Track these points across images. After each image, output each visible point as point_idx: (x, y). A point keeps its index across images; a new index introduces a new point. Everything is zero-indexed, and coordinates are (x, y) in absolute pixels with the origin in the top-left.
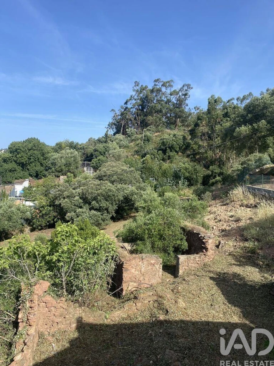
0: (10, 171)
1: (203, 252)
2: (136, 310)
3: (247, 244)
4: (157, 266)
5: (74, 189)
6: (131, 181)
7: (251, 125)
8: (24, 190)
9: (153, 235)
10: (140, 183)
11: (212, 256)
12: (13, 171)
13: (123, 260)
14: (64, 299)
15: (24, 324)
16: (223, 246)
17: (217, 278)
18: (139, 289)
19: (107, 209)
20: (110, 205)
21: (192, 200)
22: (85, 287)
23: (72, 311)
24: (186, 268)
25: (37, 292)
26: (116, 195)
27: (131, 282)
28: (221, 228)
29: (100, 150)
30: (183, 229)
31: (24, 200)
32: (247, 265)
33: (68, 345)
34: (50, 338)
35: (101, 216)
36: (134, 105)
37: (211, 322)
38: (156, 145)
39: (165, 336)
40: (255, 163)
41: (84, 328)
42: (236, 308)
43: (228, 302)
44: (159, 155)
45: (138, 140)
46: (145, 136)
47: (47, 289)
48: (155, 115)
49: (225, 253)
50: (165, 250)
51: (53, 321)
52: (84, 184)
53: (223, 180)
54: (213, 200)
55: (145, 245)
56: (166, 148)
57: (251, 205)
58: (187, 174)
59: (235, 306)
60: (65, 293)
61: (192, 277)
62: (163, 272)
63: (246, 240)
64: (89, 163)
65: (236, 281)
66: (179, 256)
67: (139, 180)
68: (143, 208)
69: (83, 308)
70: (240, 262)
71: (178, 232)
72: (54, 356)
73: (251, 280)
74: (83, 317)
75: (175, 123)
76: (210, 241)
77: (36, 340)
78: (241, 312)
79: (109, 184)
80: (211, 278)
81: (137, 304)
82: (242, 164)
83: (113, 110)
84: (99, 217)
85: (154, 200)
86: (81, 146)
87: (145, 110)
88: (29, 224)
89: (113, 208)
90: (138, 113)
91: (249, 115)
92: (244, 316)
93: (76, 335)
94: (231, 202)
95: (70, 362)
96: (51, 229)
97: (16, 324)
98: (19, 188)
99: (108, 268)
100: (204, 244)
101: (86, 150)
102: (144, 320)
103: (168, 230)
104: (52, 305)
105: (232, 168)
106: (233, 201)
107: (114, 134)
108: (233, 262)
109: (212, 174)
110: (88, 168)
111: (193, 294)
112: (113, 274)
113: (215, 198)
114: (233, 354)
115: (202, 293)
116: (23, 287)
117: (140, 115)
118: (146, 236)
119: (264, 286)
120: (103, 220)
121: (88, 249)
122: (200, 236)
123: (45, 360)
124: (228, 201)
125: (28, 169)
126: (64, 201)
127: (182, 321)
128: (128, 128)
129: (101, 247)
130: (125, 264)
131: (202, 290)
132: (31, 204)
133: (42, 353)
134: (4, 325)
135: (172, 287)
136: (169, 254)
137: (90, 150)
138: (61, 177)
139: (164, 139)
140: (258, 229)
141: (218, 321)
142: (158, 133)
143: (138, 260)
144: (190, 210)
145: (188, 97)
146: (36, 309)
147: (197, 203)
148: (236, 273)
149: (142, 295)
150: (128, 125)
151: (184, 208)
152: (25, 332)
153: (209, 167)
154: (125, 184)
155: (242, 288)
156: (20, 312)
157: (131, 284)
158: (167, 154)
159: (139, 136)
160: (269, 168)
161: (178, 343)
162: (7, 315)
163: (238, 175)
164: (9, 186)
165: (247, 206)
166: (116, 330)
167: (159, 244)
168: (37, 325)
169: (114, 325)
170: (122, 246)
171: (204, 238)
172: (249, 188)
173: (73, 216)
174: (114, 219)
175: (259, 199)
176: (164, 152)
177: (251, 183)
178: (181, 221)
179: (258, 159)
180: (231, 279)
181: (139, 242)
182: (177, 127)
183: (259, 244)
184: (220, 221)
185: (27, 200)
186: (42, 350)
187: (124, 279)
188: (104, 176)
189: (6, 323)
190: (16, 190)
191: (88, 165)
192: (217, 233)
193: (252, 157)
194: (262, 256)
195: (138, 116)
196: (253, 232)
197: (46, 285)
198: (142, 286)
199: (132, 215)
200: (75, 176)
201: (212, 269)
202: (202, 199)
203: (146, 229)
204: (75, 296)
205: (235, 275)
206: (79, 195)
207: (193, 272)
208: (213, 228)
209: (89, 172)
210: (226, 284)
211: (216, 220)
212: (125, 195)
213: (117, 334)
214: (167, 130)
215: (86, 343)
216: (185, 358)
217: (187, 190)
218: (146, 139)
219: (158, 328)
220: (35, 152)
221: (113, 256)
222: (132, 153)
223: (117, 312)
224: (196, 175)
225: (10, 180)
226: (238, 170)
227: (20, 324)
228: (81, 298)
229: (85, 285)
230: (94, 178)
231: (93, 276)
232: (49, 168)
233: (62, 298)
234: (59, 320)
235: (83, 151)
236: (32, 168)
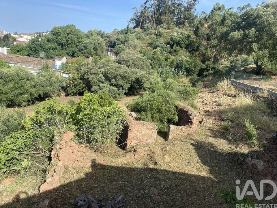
0: (53, 49)
1: (189, 125)
2: (134, 159)
3: (223, 123)
4: (154, 131)
5: (99, 68)
6: (143, 67)
7: (244, 31)
8: (62, 65)
9: (153, 108)
10: (149, 69)
11: (195, 129)
12: (55, 49)
13: (129, 124)
14: (84, 146)
15: (55, 159)
16: (205, 123)
17: (196, 144)
18: (138, 145)
19: (122, 87)
20: (125, 84)
21: (187, 86)
23: (89, 154)
24: (175, 134)
25: (65, 139)
26: (130, 76)
27: (134, 139)
28: (205, 110)
29: (122, 40)
30: (177, 107)
31: (62, 72)
32: (220, 138)
33: (84, 176)
34: (72, 170)
35: (117, 91)
36: (152, 5)
37: (186, 174)
38: (166, 40)
39: (152, 179)
40: (241, 62)
41: (96, 167)
42: (206, 167)
43: (201, 162)
44: (167, 48)
45: (152, 34)
46: (158, 32)
47: (72, 138)
48: (168, 15)
49: (205, 128)
50: (161, 121)
51: (75, 160)
52: (107, 66)
53: (214, 74)
54: (203, 88)
55: (146, 115)
56: (174, 43)
57: (232, 94)
58: (187, 66)
59: (205, 165)
60: (86, 142)
61: (178, 142)
62: (158, 135)
63: (223, 120)
64: (112, 49)
65: (209, 148)
66: (171, 126)
67: (149, 67)
68: (149, 88)
69: (97, 153)
70: (215, 135)
71: (172, 108)
72: (74, 182)
73: (221, 149)
74: (97, 159)
75: (183, 23)
76: (195, 118)
77: (63, 170)
78: (209, 170)
79: (125, 67)
80: (192, 144)
81: (135, 155)
82: (231, 63)
83: (135, 8)
84: (116, 92)
85: (158, 84)
86: (107, 34)
87: (161, 10)
88: (64, 91)
89: (127, 86)
90: (154, 12)
91: (243, 22)
92: (211, 173)
93: (90, 170)
94: (217, 91)
95: (85, 187)
96: (80, 96)
97: (50, 158)
98: (58, 63)
99: (117, 128)
100: (191, 119)
101: (110, 38)
102: (139, 166)
103: (165, 107)
104: (75, 149)
105: (222, 64)
106: (219, 90)
107: (134, 28)
108: (210, 134)
109: (207, 68)
110: (111, 53)
111: (177, 154)
112: (121, 132)
113: (205, 86)
114: (198, 196)
115: (183, 153)
116: (56, 133)
117: (156, 14)
118: (148, 109)
119: (229, 154)
120: (119, 94)
121: (104, 114)
122: (188, 113)
123: (67, 183)
124: (215, 90)
125: (66, 49)
126: (91, 77)
127: (166, 171)
128: (145, 24)
129: (113, 113)
130: (130, 127)
131: (184, 151)
132: (67, 76)
133: (66, 179)
134: (42, 158)
135: (162, 146)
136: (163, 123)
137: (114, 39)
138: (90, 57)
139: (172, 35)
140: (233, 113)
141: (191, 173)
142: (169, 31)
143: (140, 125)
144: (184, 94)
145: (197, 2)
146: (64, 149)
147: (190, 89)
148: (211, 143)
149: (140, 150)
150: (146, 21)
151: (180, 92)
152: (55, 164)
153: (205, 62)
154: (138, 69)
155: (213, 154)
156: (53, 151)
157: (133, 141)
158: (173, 48)
159: (153, 31)
160: (252, 67)
161: (160, 184)
162: (44, 151)
163: (226, 71)
164: (51, 61)
165: (229, 95)
166: (119, 171)
167: (157, 115)
168: (64, 160)
169: (117, 167)
170: (130, 114)
171: (191, 115)
172: (232, 82)
173: (97, 89)
174: (127, 94)
175: (239, 91)
176: (172, 46)
177: (235, 78)
178: (176, 101)
179: (244, 60)
180: (206, 147)
181: (142, 113)
182: (185, 27)
183: (232, 124)
184: (206, 104)
185: (64, 73)
186: (66, 177)
187: (129, 137)
188: (123, 61)
189: (43, 156)
190: (56, 64)
191: (111, 51)
192: (202, 112)
193: (240, 58)
194: (232, 133)
195: (154, 14)
196: (229, 115)
197: (72, 134)
198: (141, 143)
199: (141, 93)
200: (101, 58)
201: (193, 138)
202: (195, 86)
203: (149, 104)
204: (92, 145)
205: (210, 144)
206: (103, 73)
207: (179, 139)
208: (200, 109)
209: (111, 56)
210: (202, 149)
211: (203, 103)
212: (137, 77)
213: (119, 173)
214: (176, 29)
215: (97, 176)
216: (164, 194)
217: (185, 78)
218: (159, 34)
219: (148, 173)
220: (72, 36)
221: (122, 120)
222: (146, 45)
223: (120, 159)
224: (195, 67)
225: (52, 55)
226: (227, 67)
227: (52, 159)
228: (96, 146)
229: (99, 138)
230: (114, 62)
231: (106, 133)
232: (82, 50)
233: (82, 145)
234: (80, 159)
235: (109, 39)
236: (69, 49)
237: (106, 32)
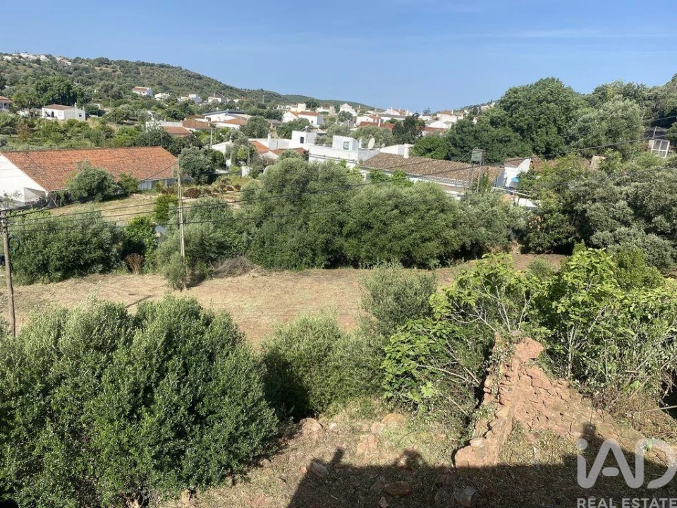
0: (501, 141)
5: (618, 184)
8: (519, 177)
12: (505, 142)
14: (565, 383)
15: (492, 398)
22: (610, 376)
23: (577, 408)
25: (520, 356)
31: (519, 195)
33: (560, 461)
34: (531, 437)
35: (670, 249)
47: (536, 356)
51: (540, 413)
52: (642, 178)
60: (570, 374)
64: (665, 130)
69: (599, 411)
72: (534, 467)
74: (599, 423)
77: (508, 429)
84: (666, 251)
86: (650, 92)
88: (520, 240)
95: (561, 490)
96: (558, 255)
97: (479, 393)
98: (511, 173)
99: (670, 356)
101: (661, 101)
104: (542, 385)
110: (658, 142)
116: (498, 339)
121: (631, 309)
123: (517, 466)
125: (532, 139)
126: (593, 207)
129: (661, 312)
132: (529, 203)
133: (514, 453)
134: (462, 388)
137: (672, 101)
138: (594, 157)
146: (514, 380)
152: (491, 410)
156: (488, 378)
162: (469, 374)
164: (496, 168)
168: (513, 407)
169: (660, 467)
173: (606, 239)
185: (522, 197)
186: (515, 449)
189: (465, 385)
190: (505, 176)
191: (660, 136)
197: (537, 348)
200: (625, 158)
204: (588, 385)
206: (628, 197)
209: (659, 150)
220: (552, 105)
225: (498, 156)
227: (486, 396)
228: (598, 392)
229: (610, 372)
230: (669, 165)
231: (632, 362)
232: (573, 138)
233: (561, 380)
234: (552, 414)
235: (654, 105)
236: (541, 138)
237: (649, 86)
